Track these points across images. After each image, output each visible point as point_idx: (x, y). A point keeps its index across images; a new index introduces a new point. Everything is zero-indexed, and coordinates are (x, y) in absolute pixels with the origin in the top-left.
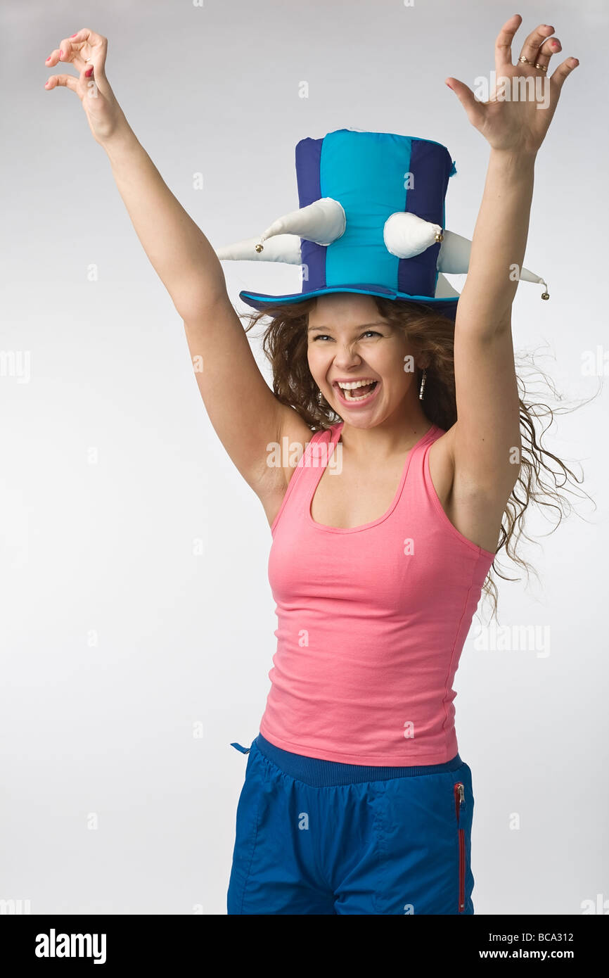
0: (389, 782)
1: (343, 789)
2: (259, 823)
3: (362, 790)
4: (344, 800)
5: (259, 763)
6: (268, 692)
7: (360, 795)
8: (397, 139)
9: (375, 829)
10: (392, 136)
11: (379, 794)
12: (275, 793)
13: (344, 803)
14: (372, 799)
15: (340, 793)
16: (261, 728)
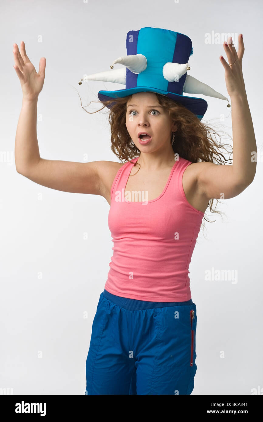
0: (163, 309)
1: (143, 311)
2: (104, 328)
3: (151, 312)
4: (143, 316)
5: (105, 301)
6: (108, 272)
7: (150, 314)
8: (171, 32)
9: (156, 329)
10: (169, 31)
11: (158, 314)
12: (112, 315)
13: (143, 318)
14: (156, 316)
15: (141, 313)
16: (105, 287)
